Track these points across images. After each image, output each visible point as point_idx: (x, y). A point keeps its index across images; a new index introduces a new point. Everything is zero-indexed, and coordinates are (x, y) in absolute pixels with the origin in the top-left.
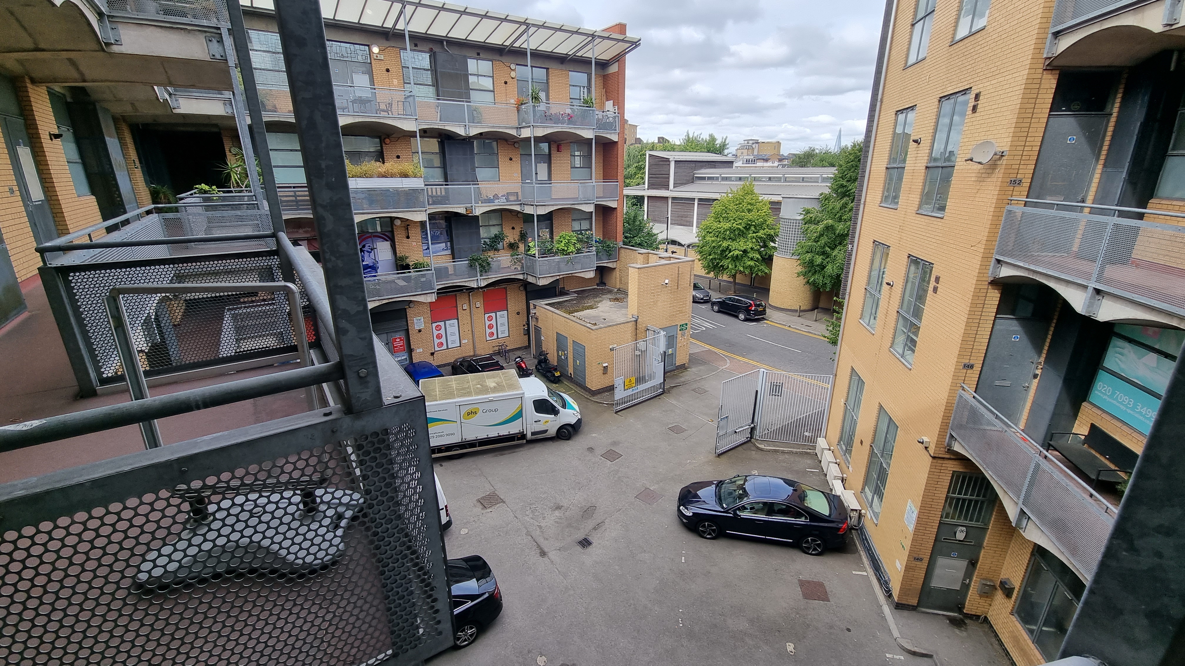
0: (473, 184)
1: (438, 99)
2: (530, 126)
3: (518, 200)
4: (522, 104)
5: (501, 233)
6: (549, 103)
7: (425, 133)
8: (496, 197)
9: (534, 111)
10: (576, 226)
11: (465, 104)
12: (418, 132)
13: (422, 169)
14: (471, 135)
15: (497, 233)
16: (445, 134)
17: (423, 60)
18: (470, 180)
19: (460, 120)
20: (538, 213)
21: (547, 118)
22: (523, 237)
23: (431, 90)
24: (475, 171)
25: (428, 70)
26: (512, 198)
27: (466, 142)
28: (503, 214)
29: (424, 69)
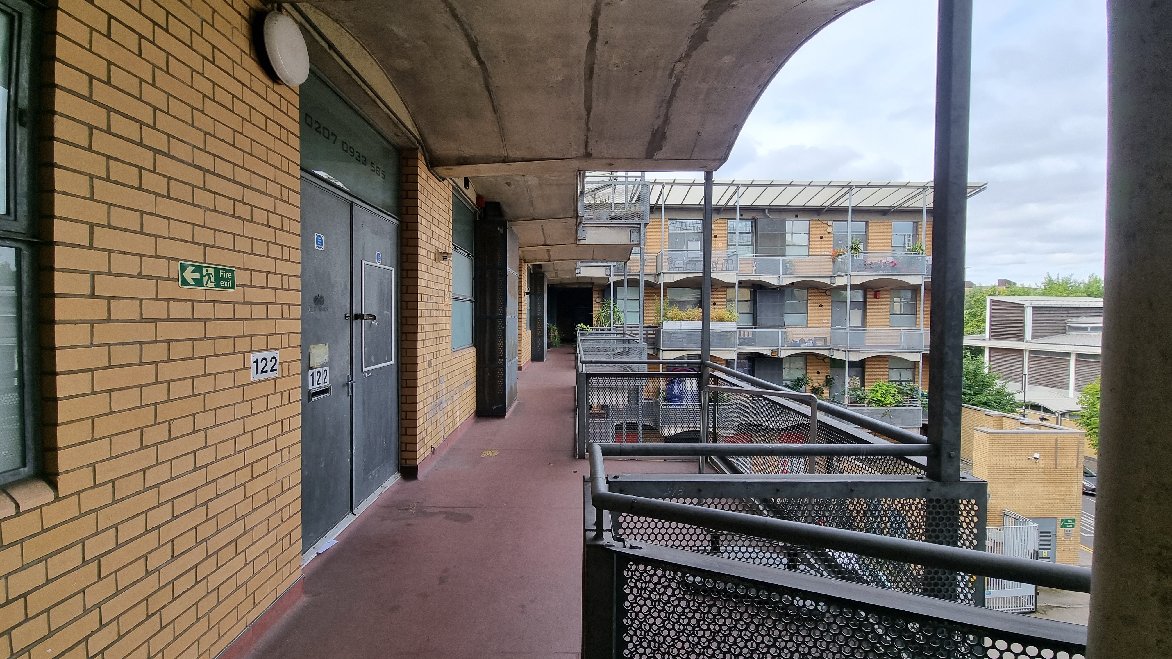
0: (781, 329)
1: (756, 256)
2: (847, 275)
3: (825, 345)
4: (839, 255)
5: (805, 376)
6: (867, 253)
7: (742, 284)
8: (802, 341)
9: (852, 261)
10: (894, 375)
11: (781, 258)
12: (737, 283)
13: (737, 315)
14: (783, 285)
15: (801, 376)
16: (758, 284)
17: (746, 225)
18: (778, 324)
19: (774, 272)
20: (851, 359)
21: (866, 267)
22: (829, 382)
23: (751, 249)
24: (783, 316)
25: (749, 233)
26: (819, 343)
27: (779, 291)
28: (810, 358)
29: (746, 233)
